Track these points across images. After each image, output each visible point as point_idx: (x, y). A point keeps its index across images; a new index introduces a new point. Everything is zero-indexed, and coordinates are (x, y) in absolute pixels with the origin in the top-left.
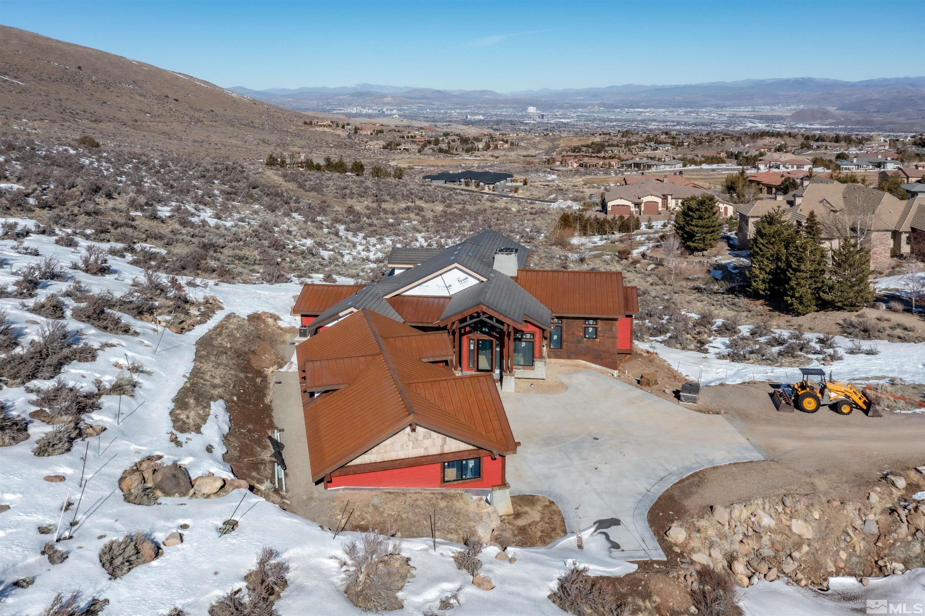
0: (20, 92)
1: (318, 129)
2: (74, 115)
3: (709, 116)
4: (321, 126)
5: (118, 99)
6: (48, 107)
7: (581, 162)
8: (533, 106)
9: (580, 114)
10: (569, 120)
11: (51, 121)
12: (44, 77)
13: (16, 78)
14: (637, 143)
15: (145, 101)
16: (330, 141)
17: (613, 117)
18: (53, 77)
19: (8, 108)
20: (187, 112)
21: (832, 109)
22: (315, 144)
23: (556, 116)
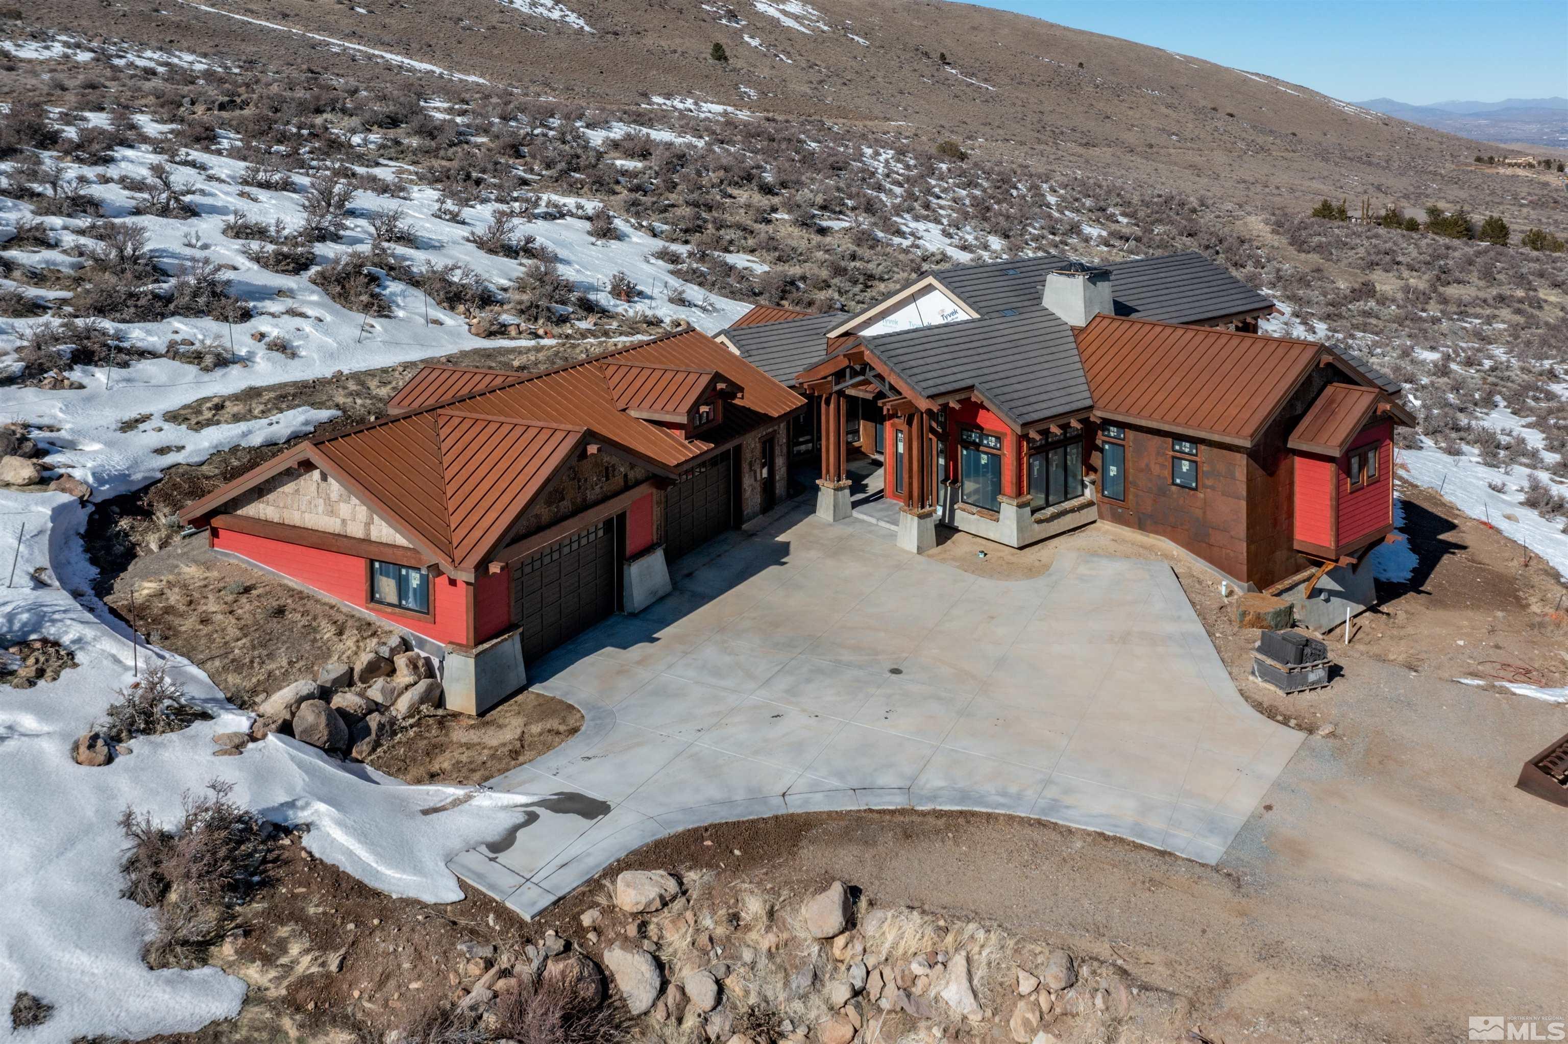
0: (987, 101)
1: (1502, 170)
2: (1057, 134)
4: (1510, 165)
5: (1131, 113)
6: (1022, 122)
11: (1017, 142)
12: (1026, 79)
13: (985, 80)
15: (1174, 115)
16: (1523, 194)
18: (1039, 79)
19: (965, 123)
20: (1244, 135)
22: (1488, 199)
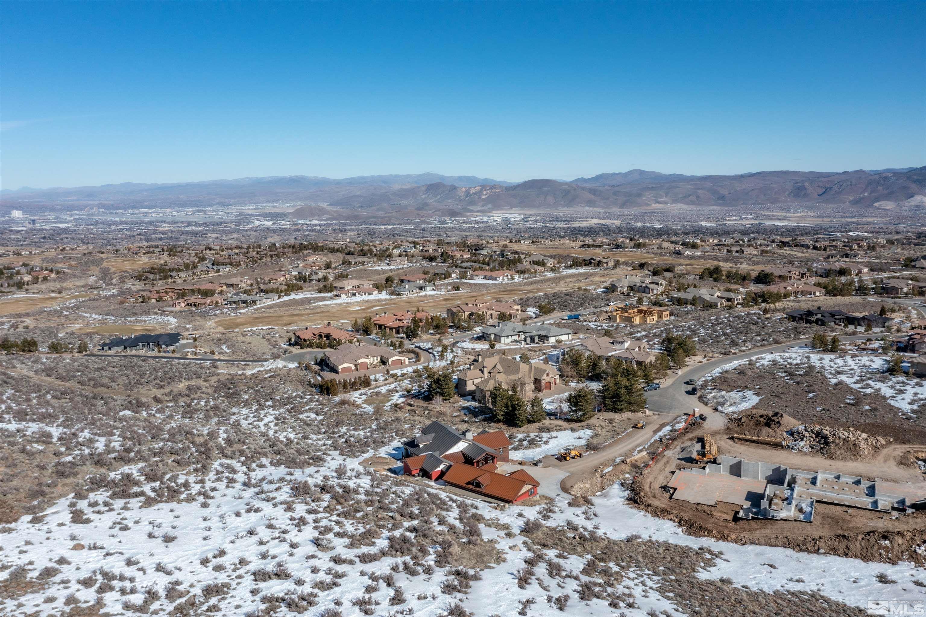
3: (217, 215)
8: (17, 209)
9: (77, 217)
21: (324, 205)
23: (48, 221)
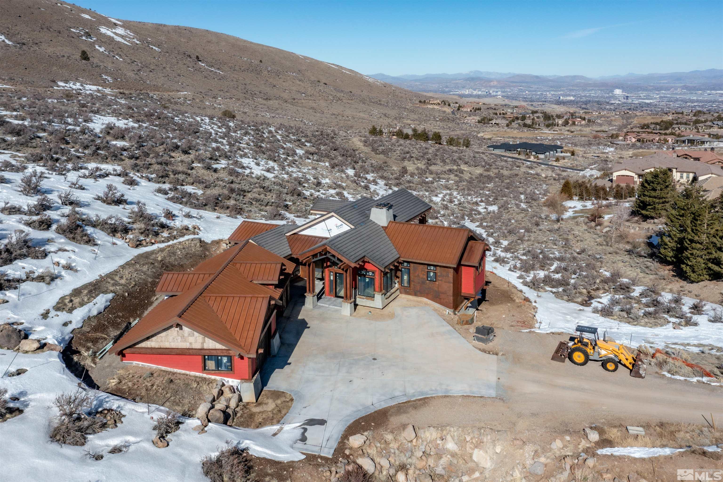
0: (220, 79)
1: (429, 106)
2: (253, 95)
4: (432, 104)
5: (284, 84)
6: (237, 89)
7: (639, 137)
8: (619, 88)
9: (663, 96)
10: (652, 101)
11: (236, 99)
12: (237, 68)
13: (218, 69)
14: (705, 121)
15: (303, 84)
16: (437, 116)
17: (695, 98)
18: (243, 68)
19: (211, 90)
20: (332, 93)
22: (425, 118)
23: (639, 98)
